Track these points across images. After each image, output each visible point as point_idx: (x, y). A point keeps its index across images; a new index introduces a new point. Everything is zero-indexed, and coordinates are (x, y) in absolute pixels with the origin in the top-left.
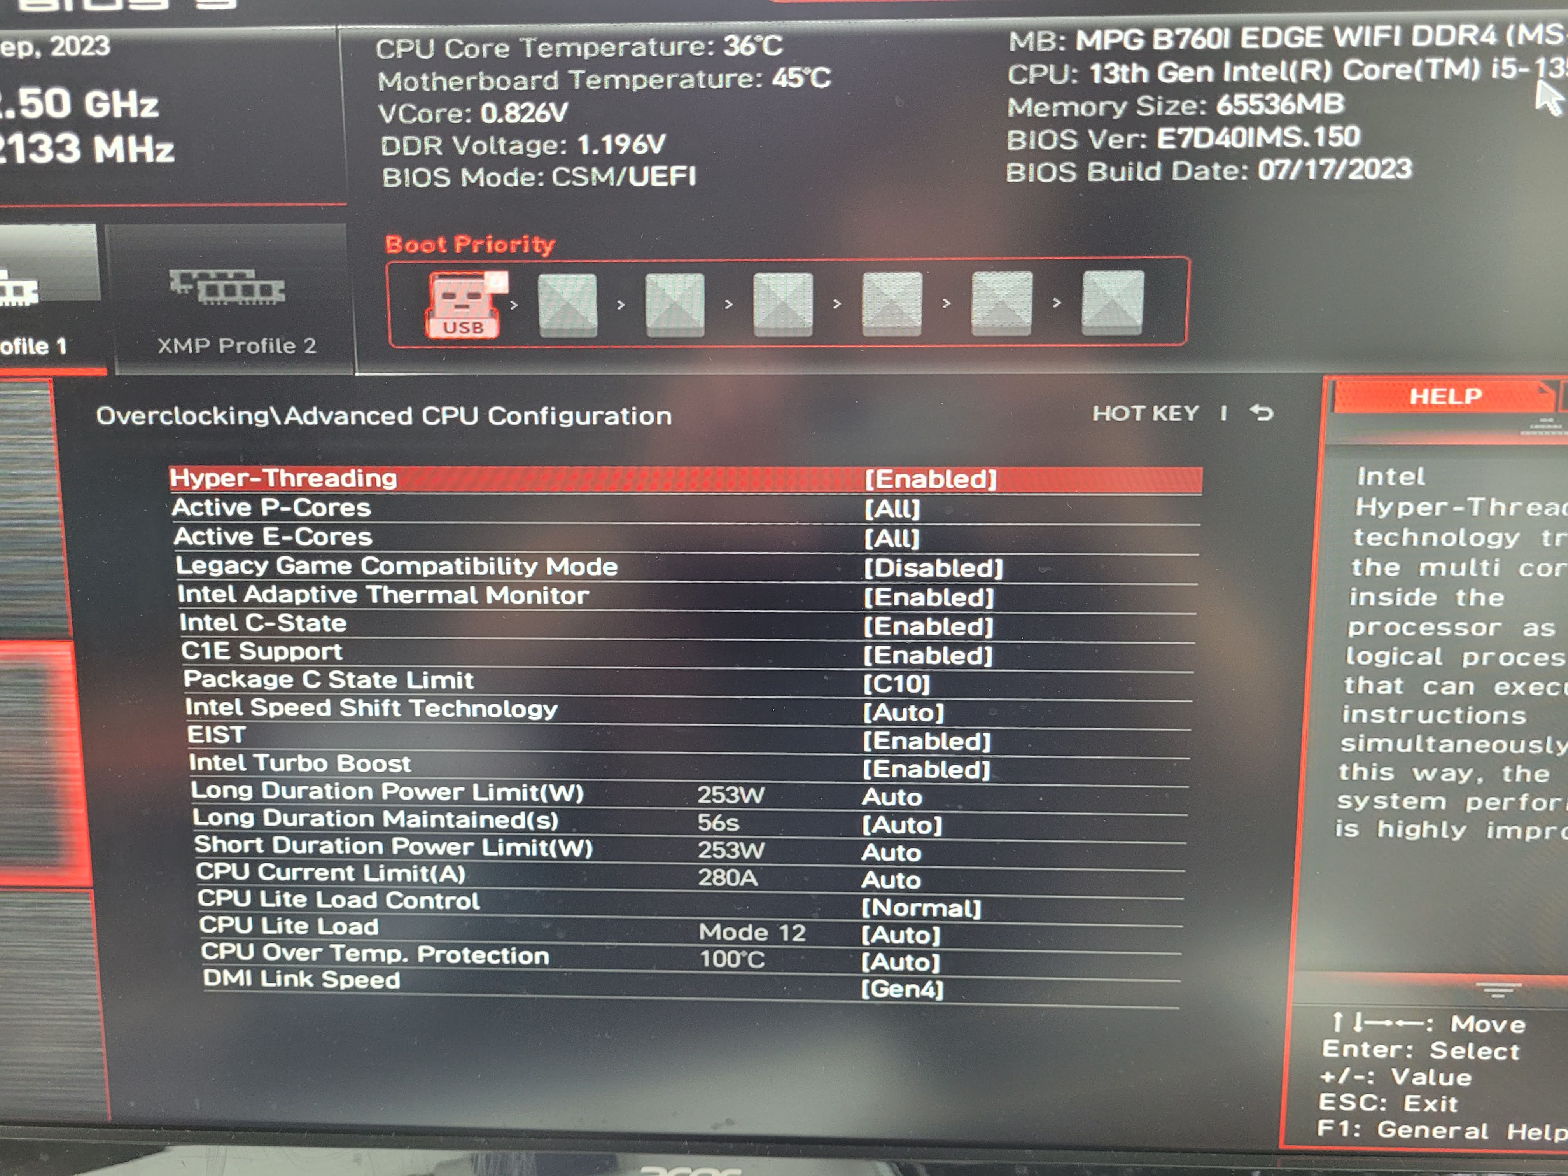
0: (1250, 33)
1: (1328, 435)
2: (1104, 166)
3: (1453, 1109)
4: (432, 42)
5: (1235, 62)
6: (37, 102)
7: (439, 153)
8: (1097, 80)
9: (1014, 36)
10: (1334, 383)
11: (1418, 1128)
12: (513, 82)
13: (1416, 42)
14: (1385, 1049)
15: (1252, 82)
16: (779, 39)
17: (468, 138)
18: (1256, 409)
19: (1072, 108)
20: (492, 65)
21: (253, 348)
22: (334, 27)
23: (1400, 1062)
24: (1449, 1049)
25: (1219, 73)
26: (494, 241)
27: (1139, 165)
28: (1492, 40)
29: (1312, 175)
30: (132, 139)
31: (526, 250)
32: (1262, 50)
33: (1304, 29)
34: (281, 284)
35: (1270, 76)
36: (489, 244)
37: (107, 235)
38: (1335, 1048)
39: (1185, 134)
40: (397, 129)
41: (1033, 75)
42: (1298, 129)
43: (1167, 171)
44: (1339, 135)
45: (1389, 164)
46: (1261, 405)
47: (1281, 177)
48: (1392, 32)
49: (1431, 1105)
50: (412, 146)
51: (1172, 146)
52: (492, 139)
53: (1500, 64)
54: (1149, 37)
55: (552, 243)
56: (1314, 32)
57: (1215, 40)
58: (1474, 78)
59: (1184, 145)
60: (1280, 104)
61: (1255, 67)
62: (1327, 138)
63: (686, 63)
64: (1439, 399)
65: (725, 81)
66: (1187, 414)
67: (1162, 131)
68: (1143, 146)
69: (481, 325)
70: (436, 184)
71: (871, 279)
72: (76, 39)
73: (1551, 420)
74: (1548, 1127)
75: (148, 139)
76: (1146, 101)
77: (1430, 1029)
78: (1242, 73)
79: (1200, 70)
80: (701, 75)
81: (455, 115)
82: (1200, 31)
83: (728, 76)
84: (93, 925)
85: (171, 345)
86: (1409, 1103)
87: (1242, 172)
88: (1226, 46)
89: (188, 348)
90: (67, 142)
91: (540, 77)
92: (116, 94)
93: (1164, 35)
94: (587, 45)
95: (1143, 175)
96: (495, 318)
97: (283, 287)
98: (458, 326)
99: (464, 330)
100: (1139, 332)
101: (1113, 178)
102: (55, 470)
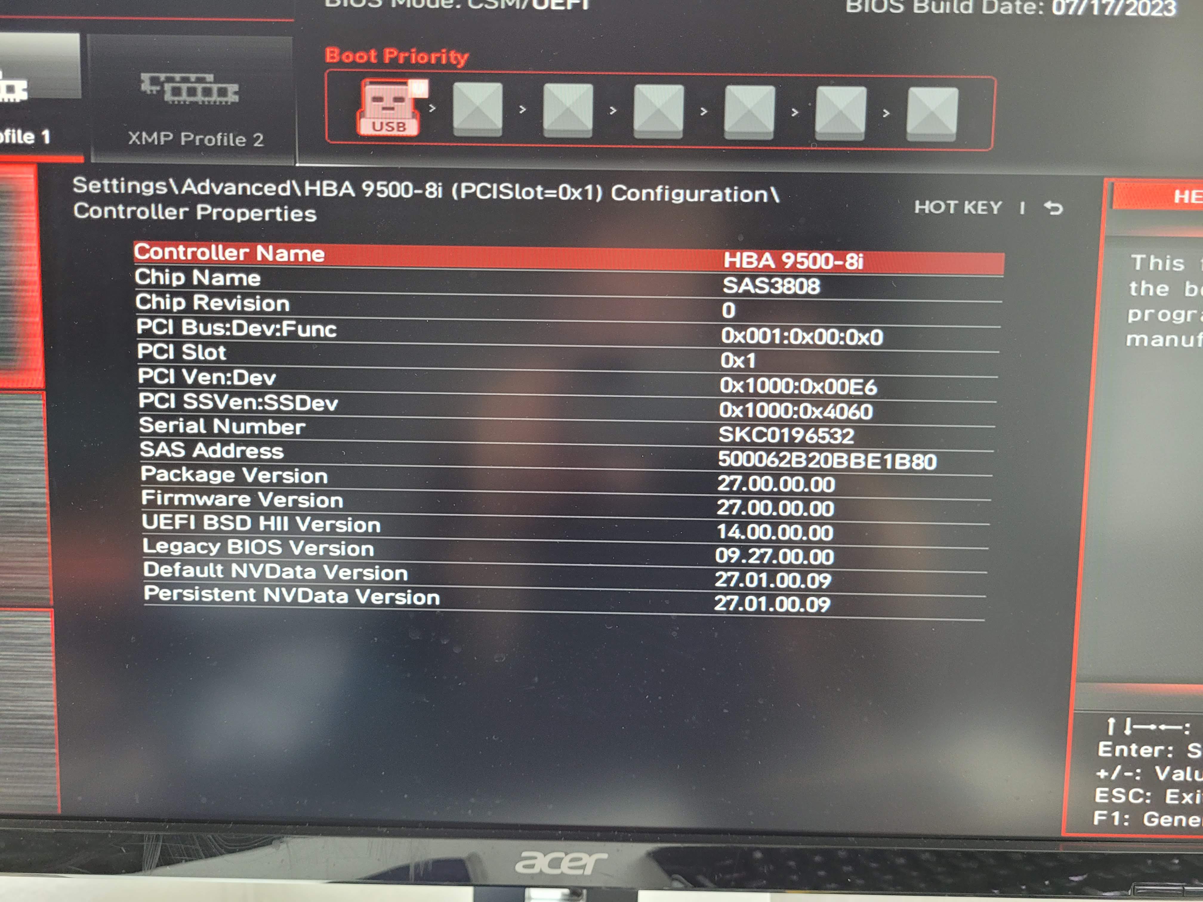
1: (1107, 228)
10: (1113, 184)
11: (1177, 818)
14: (1150, 749)
18: (1049, 205)
21: (210, 141)
23: (1162, 761)
26: (417, 53)
29: (1096, 12)
31: (444, 61)
34: (236, 87)
36: (414, 55)
37: (89, 44)
43: (978, 6)
45: (1157, 4)
46: (1053, 202)
47: (1071, 12)
49: (1187, 798)
55: (466, 57)
64: (1198, 199)
66: (992, 209)
69: (404, 124)
70: (369, 5)
71: (732, 90)
77: (1187, 733)
84: (52, 640)
85: (140, 138)
86: (1170, 797)
87: (1039, 8)
89: (154, 140)
95: (959, 9)
96: (416, 119)
97: (237, 90)
98: (384, 125)
99: (390, 129)
100: (953, 139)
101: (934, 10)
102: (35, 243)
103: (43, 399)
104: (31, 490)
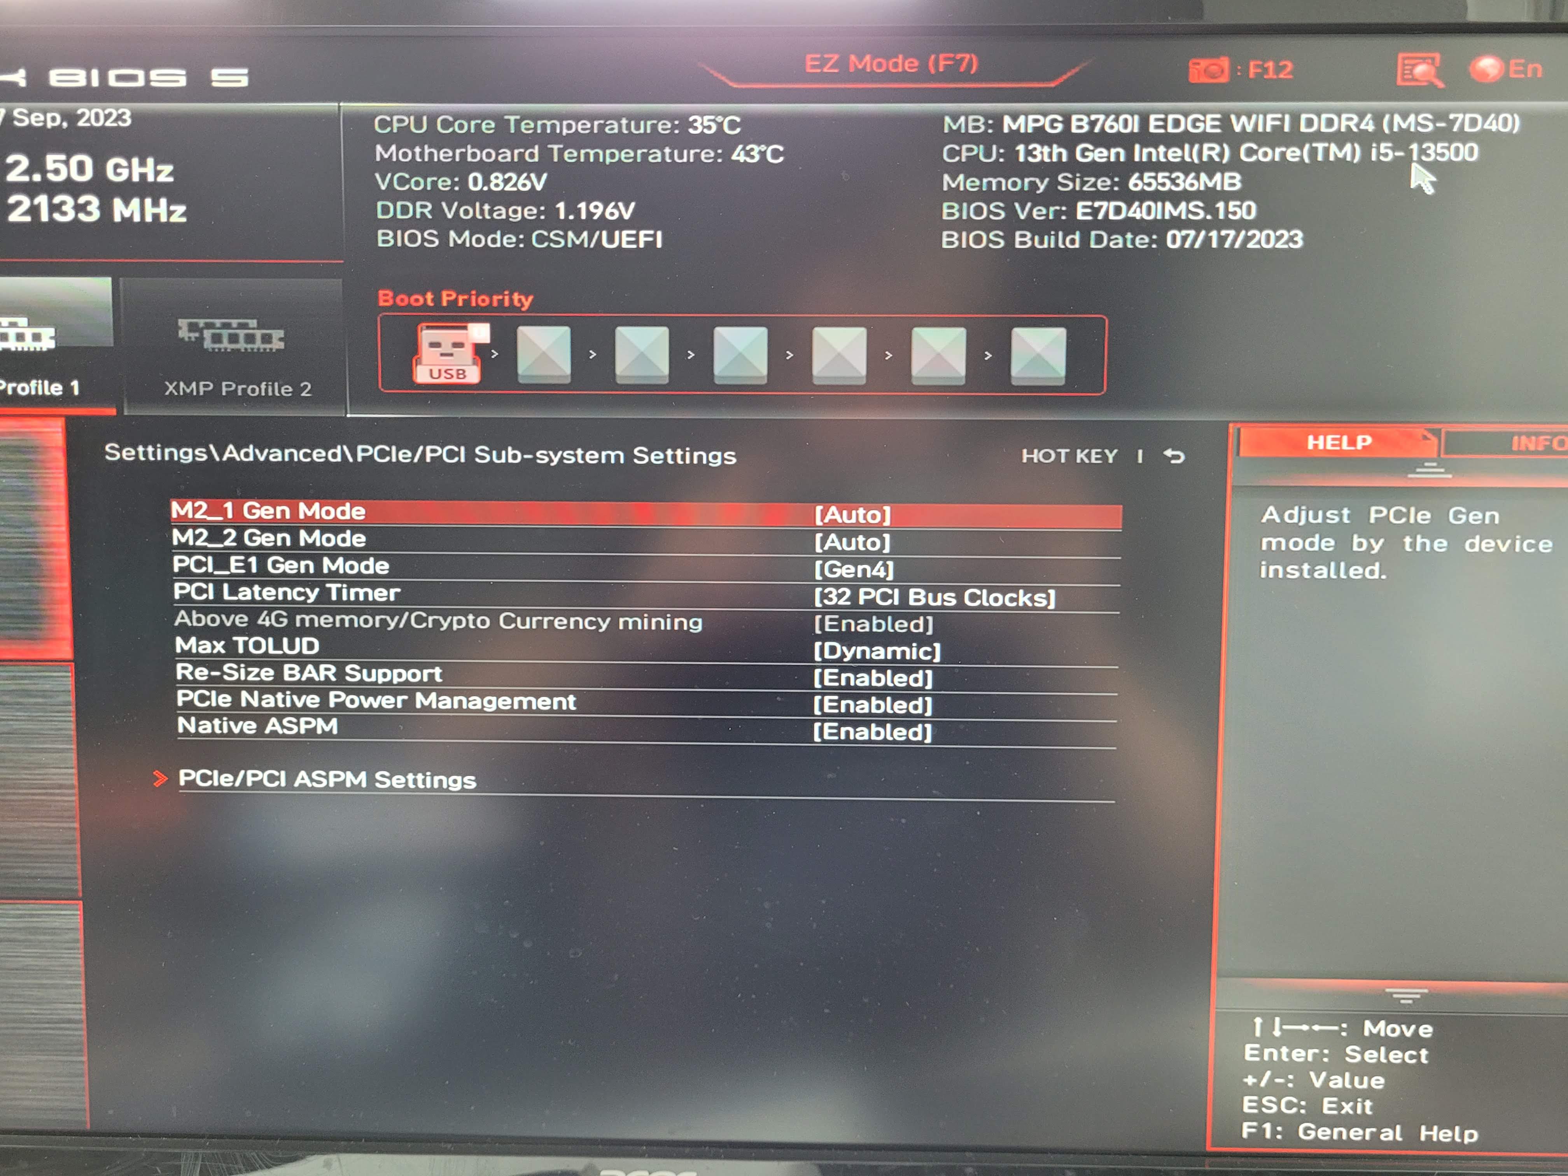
0: (1157, 120)
1: (1234, 478)
2: (1029, 235)
3: (1368, 1112)
4: (425, 118)
5: (1143, 145)
6: (63, 168)
7: (430, 217)
8: (1022, 159)
9: (947, 120)
10: (1239, 430)
11: (1336, 1130)
12: (498, 154)
13: (1303, 129)
14: (1303, 1053)
15: (1159, 161)
16: (738, 120)
17: (456, 204)
18: (1169, 453)
19: (999, 184)
20: (479, 140)
21: (253, 391)
22: (336, 104)
23: (1317, 1065)
24: (1362, 1053)
25: (1130, 153)
26: (477, 296)
27: (1060, 234)
28: (1371, 128)
29: (1214, 245)
30: (148, 201)
31: (507, 304)
32: (1167, 134)
33: (1205, 116)
34: (280, 333)
35: (1175, 157)
36: (474, 298)
37: (121, 287)
38: (1256, 1052)
39: (1101, 207)
40: (392, 195)
41: (964, 154)
42: (1201, 204)
43: (1085, 240)
44: (1238, 210)
45: (1282, 235)
46: (1173, 450)
47: (1187, 245)
48: (1282, 120)
49: (1347, 1108)
50: (405, 210)
51: (1090, 218)
52: (478, 204)
53: (1378, 148)
54: (1067, 122)
55: (530, 298)
56: (1213, 119)
57: (1126, 125)
58: (1356, 161)
59: (1100, 216)
60: (1184, 181)
61: (1162, 149)
62: (1227, 212)
63: (654, 140)
64: (1333, 445)
65: (689, 156)
66: (1107, 458)
67: (1080, 204)
68: (1064, 218)
69: (464, 371)
70: (426, 244)
71: (820, 332)
72: (100, 111)
73: (1435, 464)
74: (1457, 1128)
75: (163, 201)
76: (1065, 178)
77: (1344, 1034)
78: (1150, 154)
79: (1113, 151)
80: (667, 150)
81: (445, 183)
82: (1112, 117)
83: (692, 152)
84: (80, 936)
85: (177, 388)
86: (1327, 1106)
87: (1152, 241)
88: (1136, 130)
89: (192, 391)
90: (88, 203)
91: (522, 150)
92: (135, 161)
93: (1080, 120)
94: (565, 123)
95: (1064, 243)
96: (477, 365)
97: (282, 336)
98: (443, 372)
99: (449, 376)
100: (1062, 383)
101: (1037, 245)
102: (63, 503)
103: (71, 671)
104: (58, 771)
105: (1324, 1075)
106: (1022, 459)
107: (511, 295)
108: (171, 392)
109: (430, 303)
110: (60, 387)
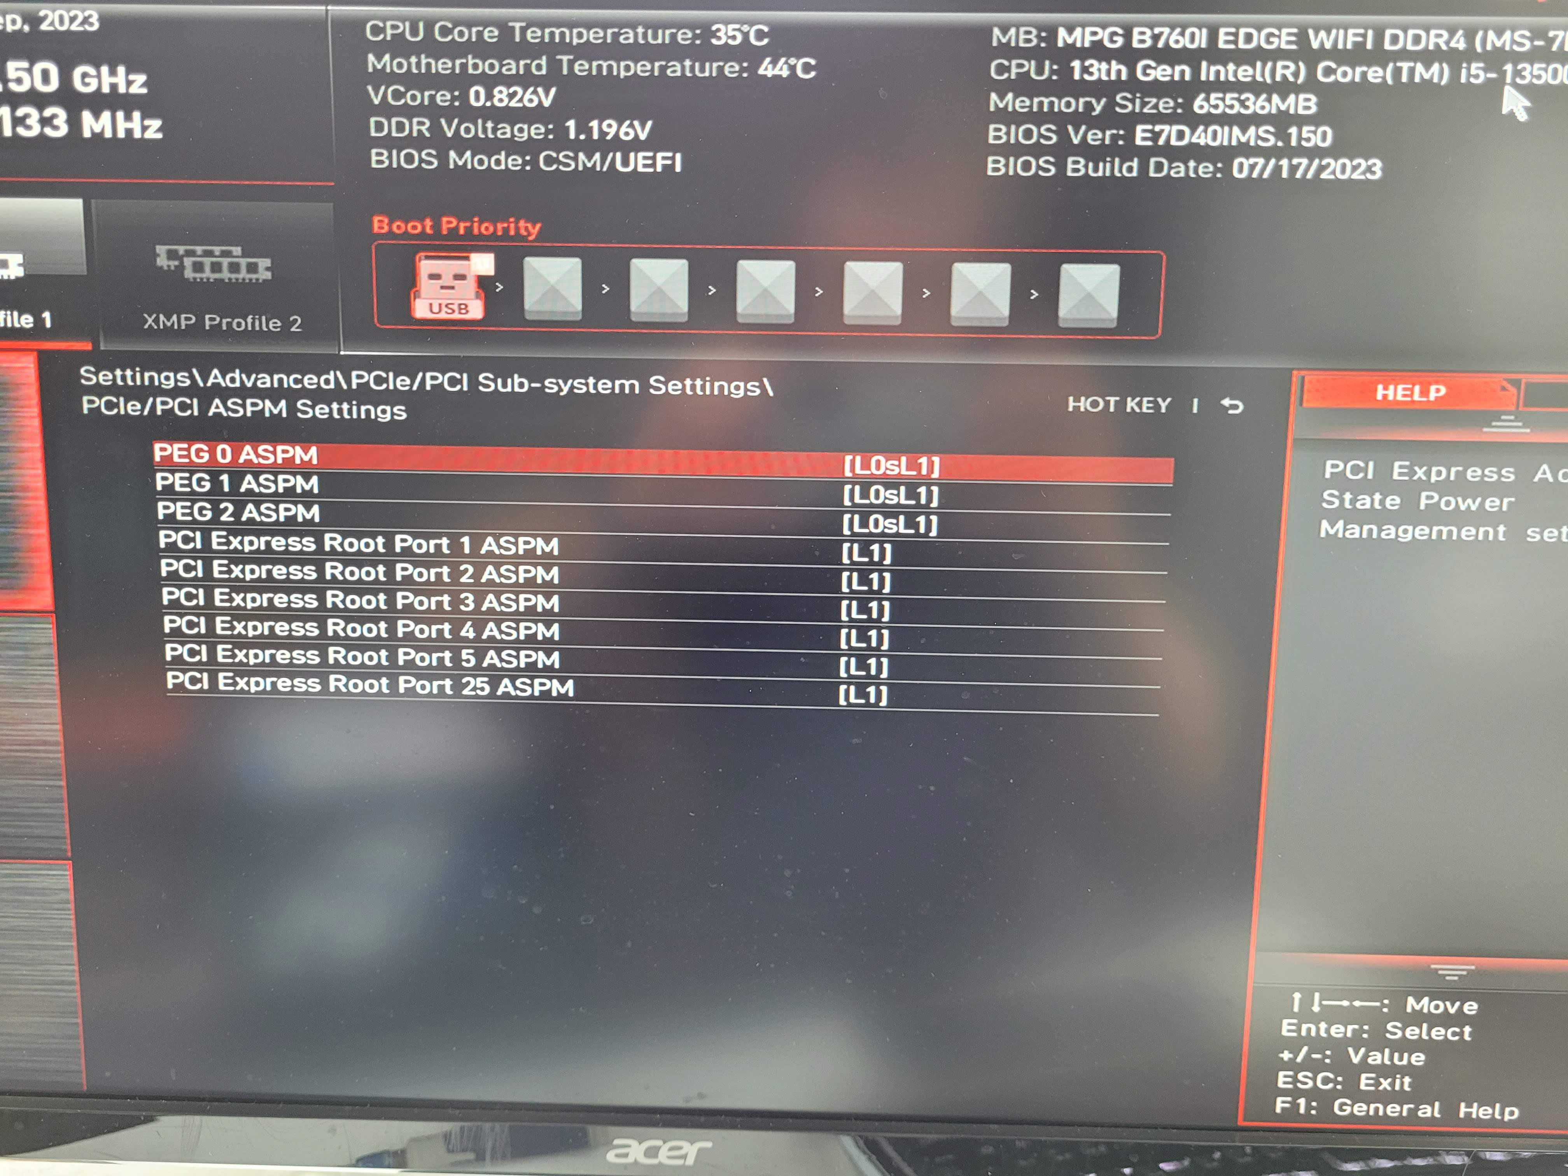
0: (1227, 34)
1: (1295, 430)
2: (1082, 161)
3: (1407, 1088)
4: (421, 25)
5: (1211, 62)
6: (25, 76)
7: (427, 135)
8: (1077, 76)
9: (996, 31)
10: (1303, 378)
11: (1372, 1106)
12: (502, 66)
13: (1387, 46)
14: (1342, 1029)
15: (1227, 81)
16: (766, 29)
17: (456, 121)
18: (1226, 402)
19: (1051, 104)
20: (480, 49)
21: (239, 325)
22: (323, 8)
23: (1356, 1042)
24: (1403, 1030)
25: (1196, 72)
26: (481, 223)
27: (1117, 160)
28: (1462, 46)
29: (1285, 175)
30: (120, 115)
31: (512, 233)
32: (1238, 50)
33: (1280, 30)
34: (267, 262)
35: (1245, 76)
36: (476, 225)
37: (93, 210)
38: (1294, 1028)
39: (1162, 131)
40: (386, 110)
41: (1014, 70)
42: (1272, 129)
43: (1144, 168)
44: (1312, 135)
45: (1359, 165)
46: (1231, 399)
47: (1255, 175)
48: (1364, 36)
49: (1385, 1084)
50: (400, 127)
51: (1149, 143)
52: (480, 121)
53: (1469, 69)
54: (1128, 36)
55: (538, 226)
56: (1289, 34)
57: (1192, 40)
58: (1443, 83)
59: (1161, 142)
60: (1255, 103)
61: (1231, 67)
62: (1300, 138)
63: (673, 51)
64: (1404, 396)
65: (711, 69)
66: (1160, 407)
67: (1139, 128)
68: (1121, 143)
69: (466, 306)
70: (424, 165)
71: (853, 268)
72: (64, 13)
73: (1512, 417)
74: (1498, 1106)
75: (137, 115)
76: (1124, 98)
77: (1385, 1010)
78: (1218, 73)
79: (1178, 69)
80: (688, 63)
81: (443, 98)
82: (1178, 30)
83: (715, 65)
84: (71, 896)
85: (157, 321)
86: (1365, 1082)
87: (1217, 170)
88: (1204, 45)
89: (173, 324)
90: (54, 116)
91: (529, 62)
92: (105, 69)
93: (1143, 33)
94: (575, 31)
95: (1121, 171)
96: (480, 299)
97: (269, 265)
98: (443, 307)
99: (450, 311)
100: (1114, 325)
101: (1091, 173)
102: (37, 444)
103: (53, 623)
104: (41, 727)
105: (1362, 1051)
106: (1067, 407)
107: (517, 222)
108: (150, 326)
109: (428, 230)
110: (31, 319)
